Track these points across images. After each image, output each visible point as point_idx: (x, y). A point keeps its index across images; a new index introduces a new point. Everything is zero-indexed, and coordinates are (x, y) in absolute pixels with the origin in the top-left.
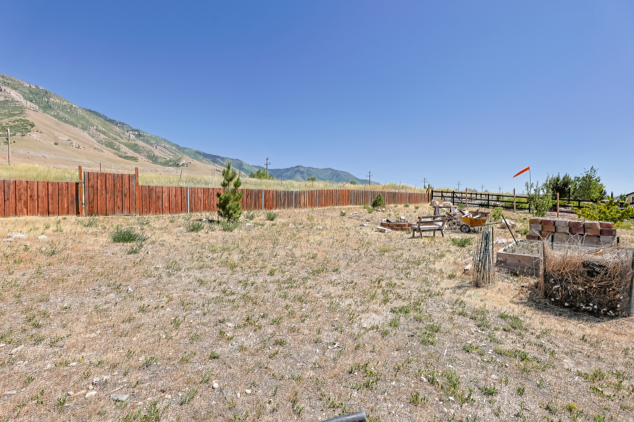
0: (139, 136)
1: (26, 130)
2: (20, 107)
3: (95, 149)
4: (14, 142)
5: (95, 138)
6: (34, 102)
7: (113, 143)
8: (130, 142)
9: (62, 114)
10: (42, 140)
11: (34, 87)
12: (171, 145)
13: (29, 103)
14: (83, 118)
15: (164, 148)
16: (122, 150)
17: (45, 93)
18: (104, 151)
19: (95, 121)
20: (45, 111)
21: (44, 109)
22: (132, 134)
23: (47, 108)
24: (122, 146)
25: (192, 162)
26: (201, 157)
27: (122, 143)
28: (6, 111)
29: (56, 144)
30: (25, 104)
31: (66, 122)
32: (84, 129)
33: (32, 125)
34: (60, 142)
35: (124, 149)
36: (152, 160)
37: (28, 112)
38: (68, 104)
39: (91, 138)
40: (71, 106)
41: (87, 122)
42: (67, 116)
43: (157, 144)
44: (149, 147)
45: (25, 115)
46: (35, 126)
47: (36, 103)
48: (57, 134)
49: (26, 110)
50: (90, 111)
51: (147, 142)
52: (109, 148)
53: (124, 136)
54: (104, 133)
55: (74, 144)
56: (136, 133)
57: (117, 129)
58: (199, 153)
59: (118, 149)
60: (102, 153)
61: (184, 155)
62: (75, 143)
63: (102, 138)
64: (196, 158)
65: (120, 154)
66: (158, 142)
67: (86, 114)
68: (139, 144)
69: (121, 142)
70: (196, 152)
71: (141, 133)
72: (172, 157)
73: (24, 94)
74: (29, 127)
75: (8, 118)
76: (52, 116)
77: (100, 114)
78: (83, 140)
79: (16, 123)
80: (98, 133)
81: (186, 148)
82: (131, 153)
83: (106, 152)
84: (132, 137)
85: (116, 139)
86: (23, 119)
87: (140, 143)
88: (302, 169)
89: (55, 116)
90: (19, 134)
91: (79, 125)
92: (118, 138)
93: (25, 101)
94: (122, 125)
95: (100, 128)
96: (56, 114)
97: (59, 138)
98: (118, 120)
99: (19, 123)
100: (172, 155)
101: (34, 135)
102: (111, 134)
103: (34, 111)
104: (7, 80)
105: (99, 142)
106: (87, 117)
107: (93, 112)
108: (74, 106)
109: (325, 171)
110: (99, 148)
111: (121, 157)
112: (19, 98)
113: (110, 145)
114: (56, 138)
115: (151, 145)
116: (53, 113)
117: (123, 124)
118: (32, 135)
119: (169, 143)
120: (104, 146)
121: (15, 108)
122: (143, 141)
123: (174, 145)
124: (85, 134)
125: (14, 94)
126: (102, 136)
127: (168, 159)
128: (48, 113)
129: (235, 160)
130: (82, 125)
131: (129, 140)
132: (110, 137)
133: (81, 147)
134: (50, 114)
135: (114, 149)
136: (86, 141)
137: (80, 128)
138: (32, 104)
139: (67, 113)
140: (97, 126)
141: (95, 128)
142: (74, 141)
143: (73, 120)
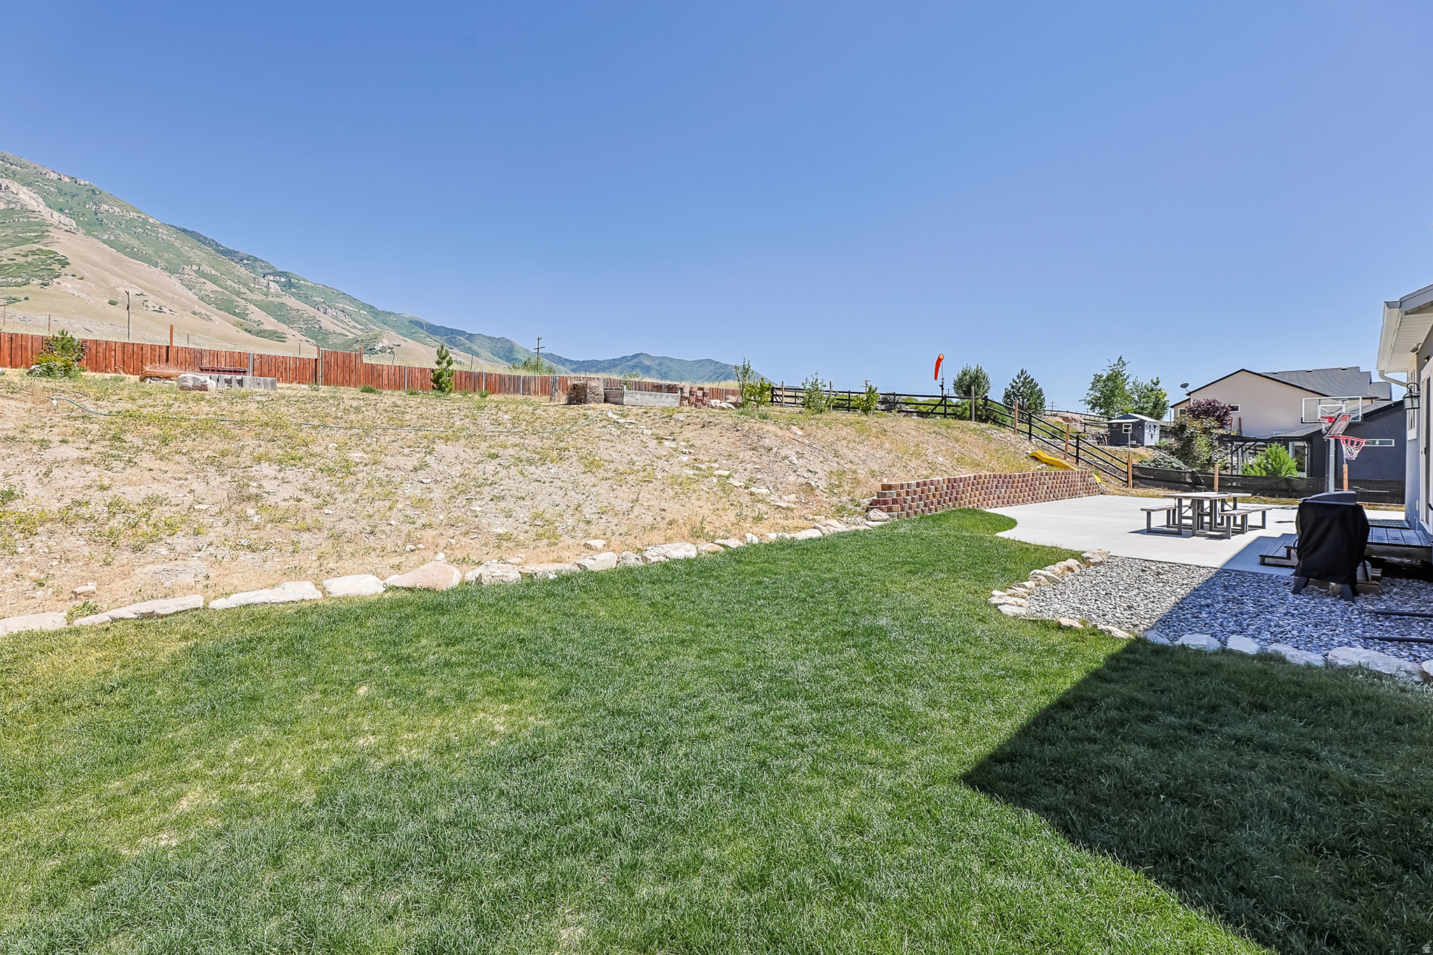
0: (289, 285)
1: (49, 272)
2: (38, 224)
3: (194, 313)
4: (26, 299)
5: (193, 291)
6: (67, 211)
7: (233, 301)
8: (270, 298)
9: (125, 238)
10: (84, 295)
11: (67, 180)
12: (357, 306)
13: (56, 214)
14: (170, 247)
15: (343, 311)
16: (251, 316)
17: (90, 193)
18: (214, 317)
19: (195, 253)
20: (89, 233)
21: (88, 227)
22: (274, 281)
23: (93, 225)
24: (252, 307)
25: (403, 344)
26: (422, 334)
27: (251, 301)
28: (9, 231)
29: (112, 303)
30: (48, 216)
31: (134, 255)
32: (171, 270)
33: (64, 263)
34: (120, 298)
35: (256, 314)
36: (316, 340)
37: (54, 233)
38: (139, 217)
39: (185, 291)
40: (146, 222)
41: (179, 254)
42: (135, 243)
43: (327, 305)
44: (311, 311)
45: (50, 239)
46: (68, 264)
47: (71, 215)
48: (114, 281)
49: (49, 229)
50: (184, 231)
51: (306, 299)
52: (223, 313)
53: (257, 287)
54: (214, 280)
55: (150, 304)
56: (283, 280)
57: (241, 270)
58: (419, 324)
59: (243, 315)
60: (210, 323)
61: (386, 327)
62: (153, 301)
63: (209, 290)
64: (411, 335)
65: (248, 325)
66: (329, 298)
67: (176, 239)
68: (289, 304)
69: (249, 298)
70: (411, 322)
71: (293, 280)
72: (360, 333)
73: (45, 195)
74: (56, 267)
75: (12, 246)
76: (104, 242)
77: (206, 238)
78: (169, 295)
79: (30, 259)
80: (202, 280)
81: (389, 313)
82: (270, 324)
83: (218, 321)
84: (273, 287)
85: (238, 294)
86: (45, 248)
87: (291, 302)
88: (647, 362)
89: (110, 243)
90: (36, 281)
91: (162, 263)
92: (243, 290)
93: (48, 209)
94: (251, 261)
95: (207, 269)
96: (112, 238)
97: (119, 289)
98: (244, 251)
99: (36, 257)
100: (360, 327)
101: (67, 284)
102: (230, 283)
103: (66, 231)
104: (12, 164)
105: (202, 299)
106: (178, 244)
107: (191, 232)
108: (151, 220)
109: (698, 365)
110: (204, 312)
111: (249, 332)
112: (35, 204)
113: (226, 306)
114: (113, 290)
115: (315, 306)
116: (106, 237)
117: (256, 260)
118: (63, 284)
119: (353, 301)
120: (212, 308)
121: (29, 226)
122: (298, 296)
123: (364, 306)
124: (174, 282)
125: (26, 196)
126: (210, 286)
127: (351, 336)
128: (96, 237)
129: (499, 339)
130: (167, 261)
131: (267, 295)
132: (226, 289)
133: (164, 309)
134: (99, 239)
135: (235, 314)
136: (176, 297)
137: (162, 269)
138: (62, 217)
139: (136, 236)
140: (198, 265)
141: (195, 267)
142: (151, 297)
143: (149, 251)
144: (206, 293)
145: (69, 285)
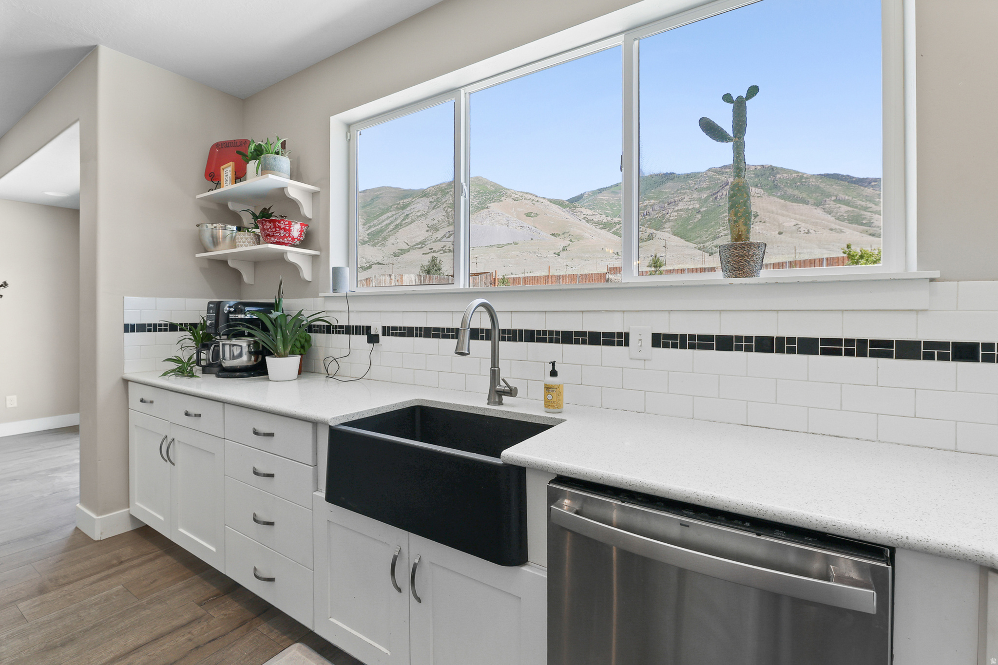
3: (831, 230)
5: (832, 215)
6: (759, 185)
7: (862, 215)
9: (790, 191)
10: (764, 232)
11: (759, 167)
13: (753, 189)
14: (816, 189)
16: (876, 223)
17: (771, 171)
18: (845, 230)
19: (834, 188)
20: (770, 195)
21: (770, 191)
23: (773, 188)
24: (876, 216)
29: (780, 233)
31: (794, 200)
32: (817, 205)
33: (756, 216)
34: (785, 229)
38: (798, 176)
39: (826, 216)
40: (802, 177)
41: (823, 192)
42: (796, 192)
46: (758, 215)
47: (761, 187)
48: (781, 219)
50: (827, 175)
52: (854, 225)
54: (847, 203)
55: (802, 229)
57: (868, 191)
59: (869, 224)
60: (842, 235)
62: (804, 226)
63: (843, 211)
65: (872, 230)
67: (821, 182)
69: (875, 210)
74: (752, 219)
76: (778, 197)
77: (842, 175)
78: (814, 220)
80: (838, 205)
83: (848, 232)
85: (866, 208)
89: (781, 197)
91: (812, 201)
92: (870, 205)
93: (750, 188)
94: (878, 182)
95: (842, 196)
96: (782, 193)
97: (784, 224)
102: (859, 202)
103: (758, 197)
105: (838, 219)
106: (822, 185)
107: (831, 174)
108: (805, 175)
110: (838, 227)
113: (856, 220)
114: (781, 225)
116: (779, 194)
120: (846, 223)
124: (819, 212)
126: (844, 208)
130: (815, 198)
132: (856, 207)
133: (811, 231)
134: (775, 196)
135: (862, 224)
136: (818, 221)
137: (812, 205)
138: (757, 189)
139: (797, 188)
140: (836, 196)
141: (833, 198)
142: (803, 225)
143: (804, 195)
144: (841, 214)
145: (757, 228)
